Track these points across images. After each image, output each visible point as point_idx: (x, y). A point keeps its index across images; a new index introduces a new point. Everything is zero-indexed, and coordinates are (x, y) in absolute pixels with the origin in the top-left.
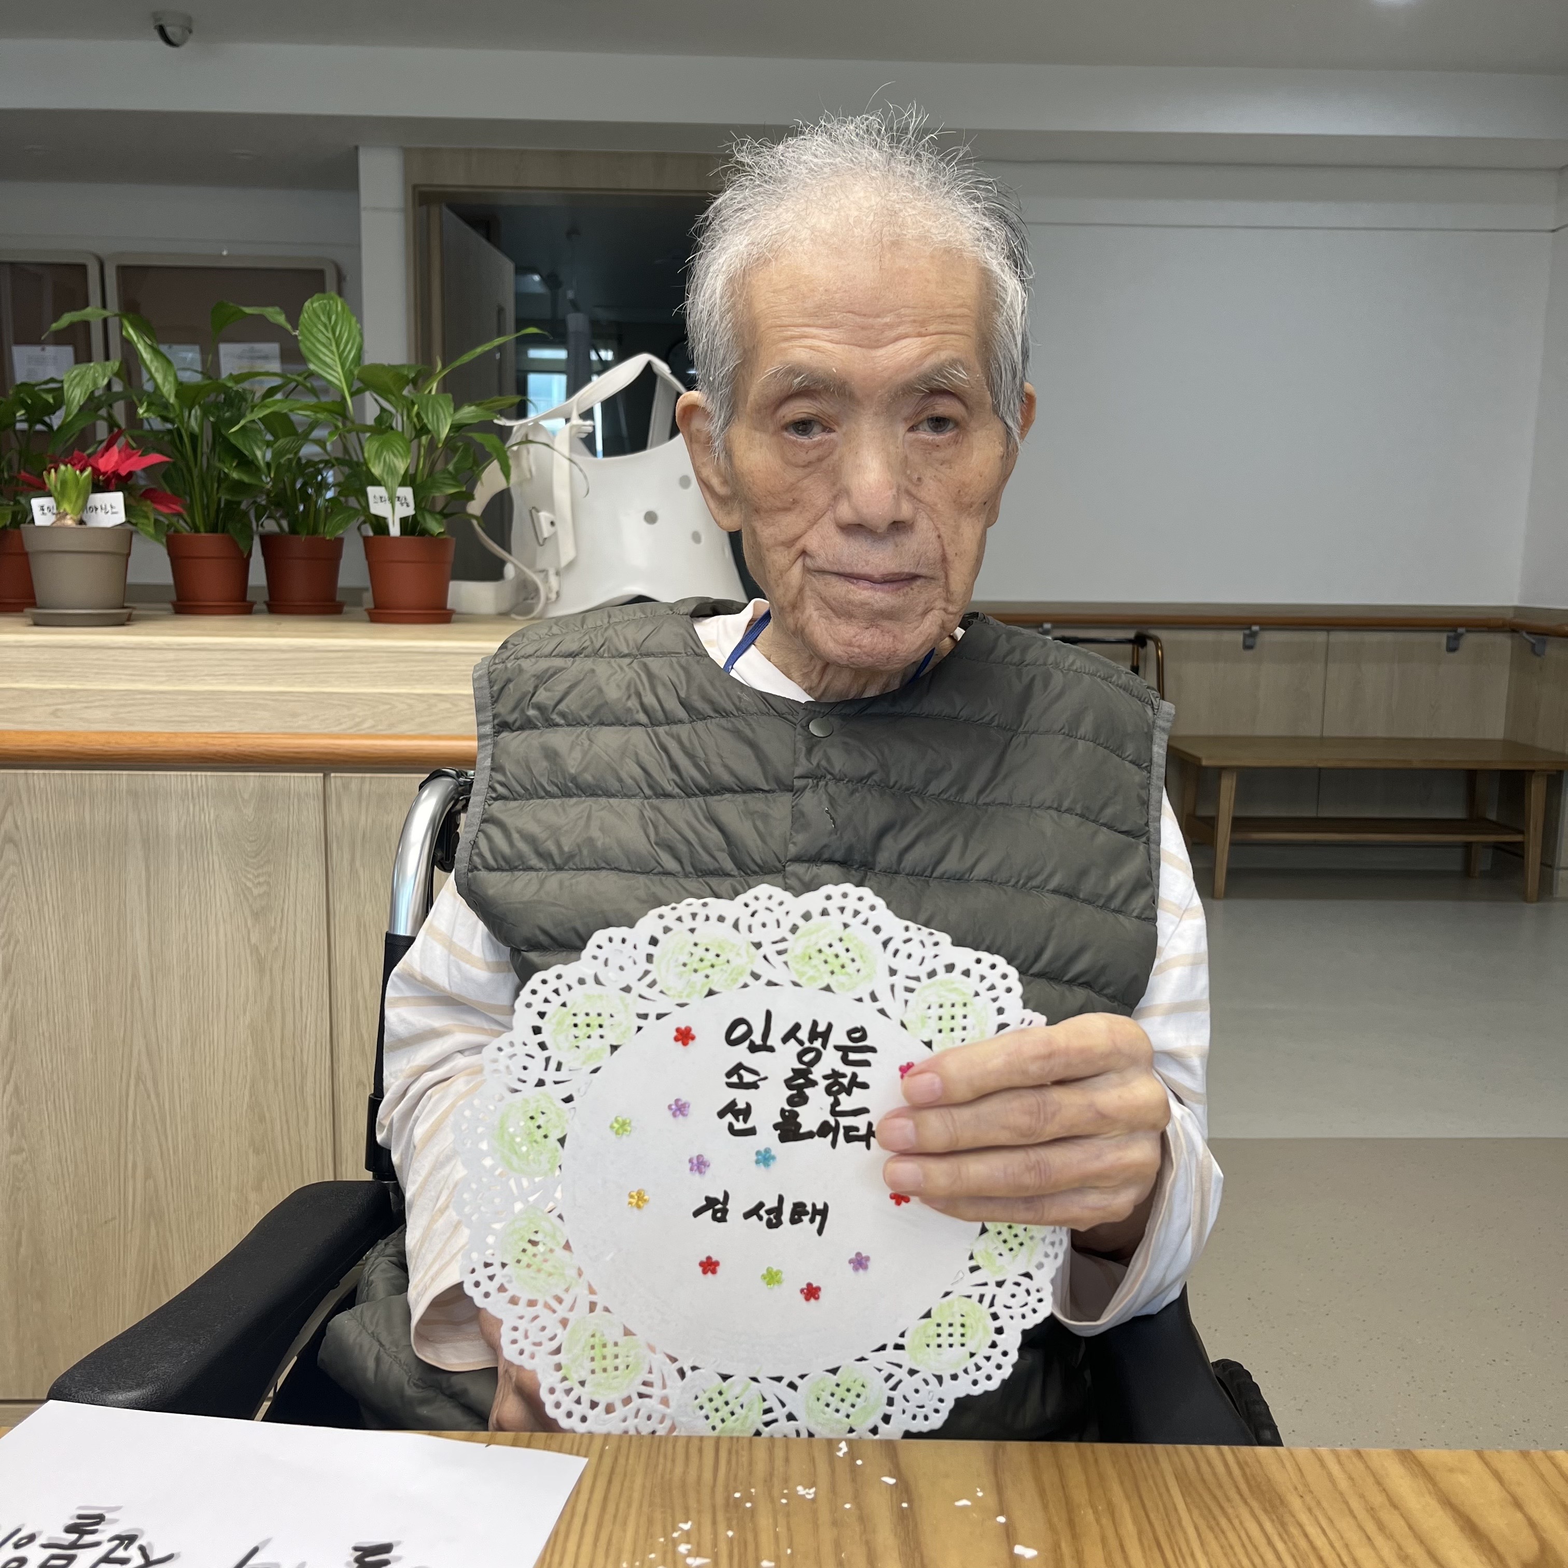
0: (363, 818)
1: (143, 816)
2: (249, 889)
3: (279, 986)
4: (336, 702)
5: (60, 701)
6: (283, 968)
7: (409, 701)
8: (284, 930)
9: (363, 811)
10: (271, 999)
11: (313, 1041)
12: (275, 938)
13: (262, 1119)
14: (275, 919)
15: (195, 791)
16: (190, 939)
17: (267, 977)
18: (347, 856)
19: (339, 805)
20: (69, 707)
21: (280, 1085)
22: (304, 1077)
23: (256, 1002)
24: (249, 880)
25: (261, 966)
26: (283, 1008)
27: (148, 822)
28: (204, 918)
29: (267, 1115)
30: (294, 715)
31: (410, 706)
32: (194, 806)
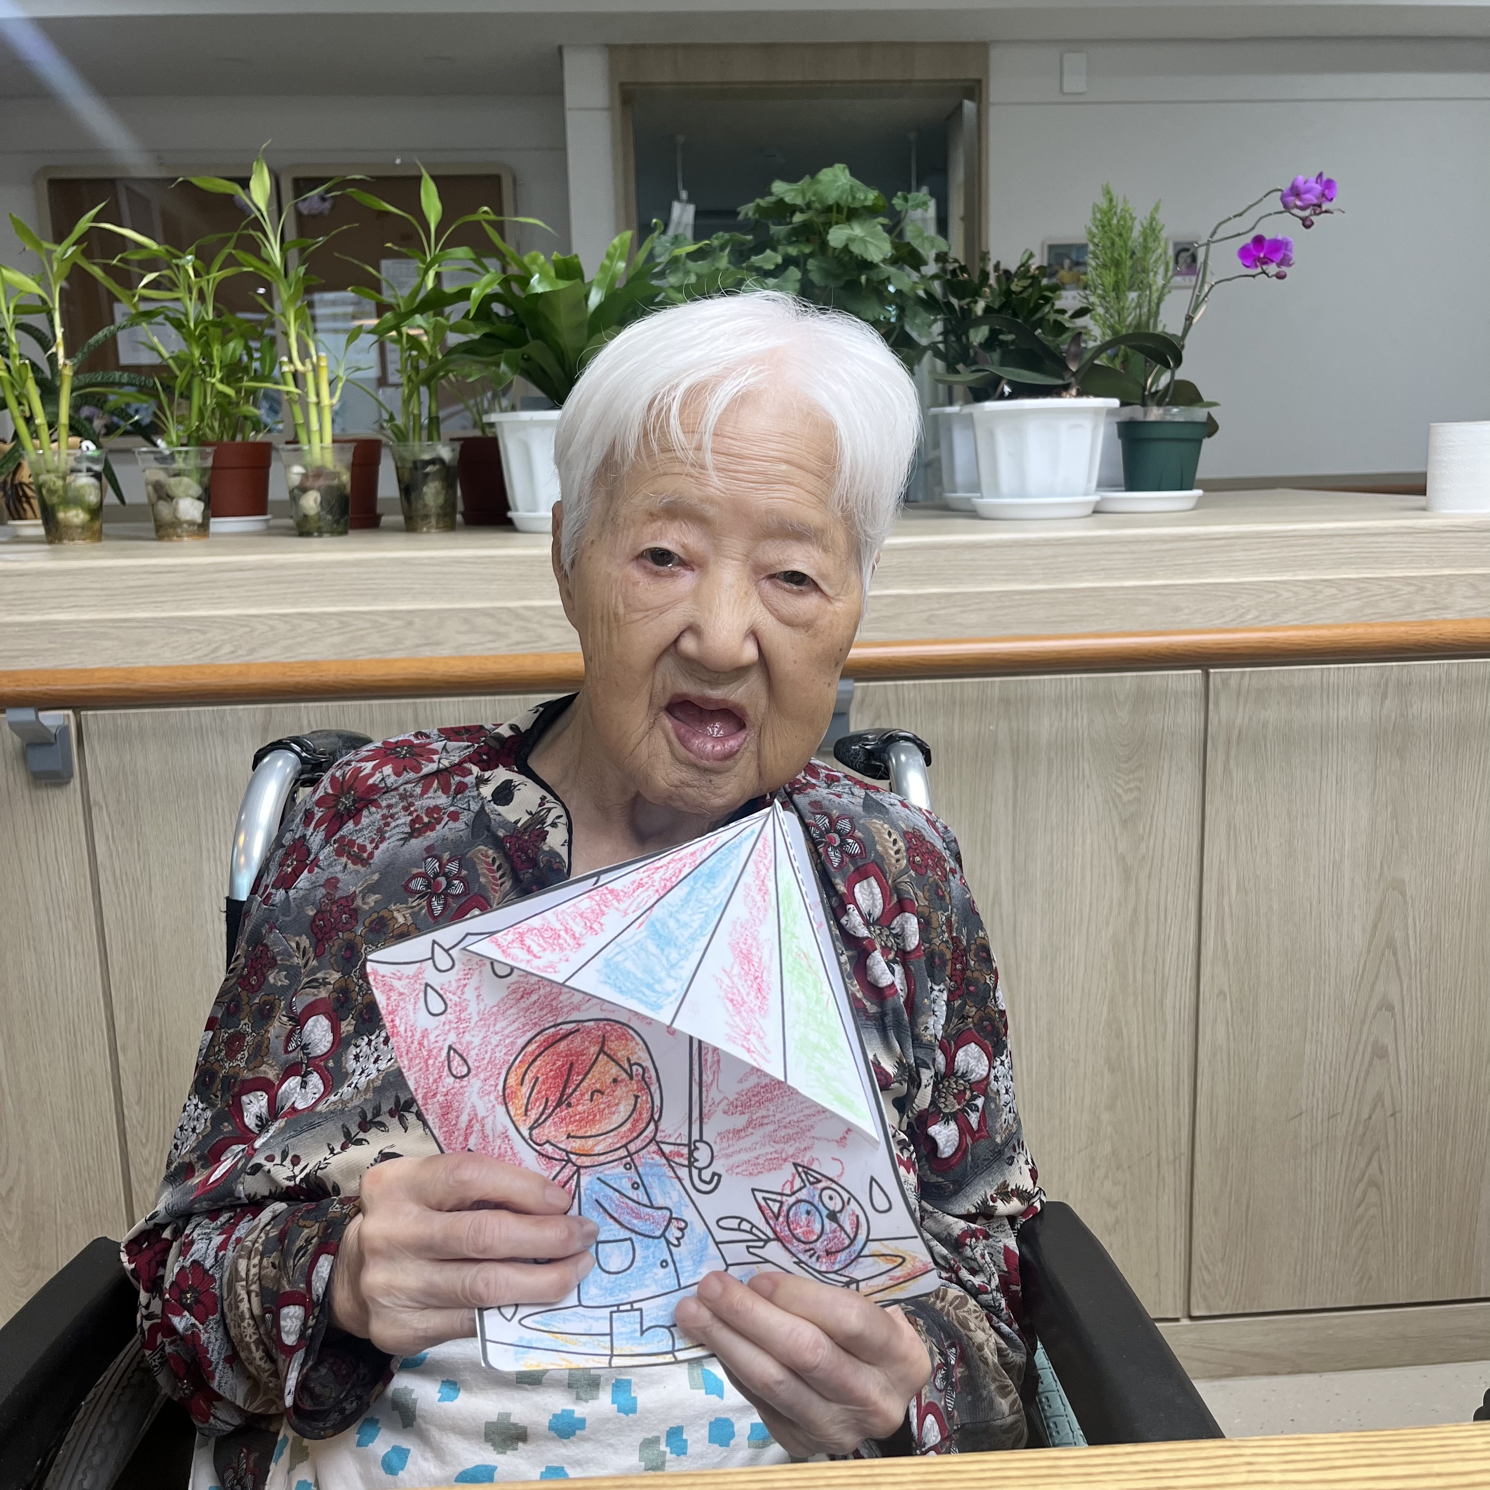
0: (1240, 715)
1: (1014, 724)
2: (1119, 796)
3: (1144, 896)
4: (1220, 593)
5: (935, 606)
6: (1150, 877)
7: (1295, 589)
8: (1152, 837)
9: (1241, 709)
10: (1135, 910)
11: (1175, 951)
12: (1143, 846)
13: (1119, 1035)
14: (1144, 828)
15: (1069, 694)
16: (1055, 851)
17: (1132, 889)
18: (1221, 757)
19: (1217, 704)
20: (942, 612)
21: (1140, 999)
22: (1164, 990)
23: (1119, 913)
24: (1119, 785)
25: (1127, 875)
26: (1147, 918)
27: (1018, 730)
28: (1070, 829)
29: (1125, 1031)
30: (1177, 609)
31: (1296, 594)
32: (1067, 710)
